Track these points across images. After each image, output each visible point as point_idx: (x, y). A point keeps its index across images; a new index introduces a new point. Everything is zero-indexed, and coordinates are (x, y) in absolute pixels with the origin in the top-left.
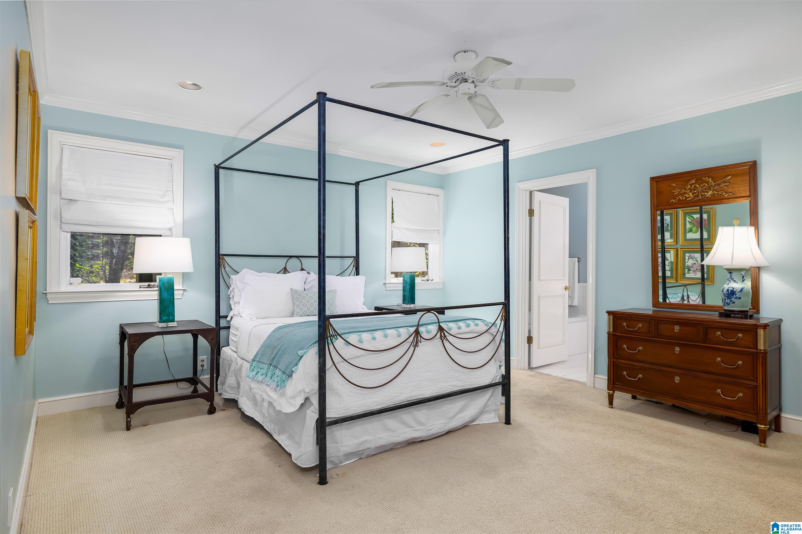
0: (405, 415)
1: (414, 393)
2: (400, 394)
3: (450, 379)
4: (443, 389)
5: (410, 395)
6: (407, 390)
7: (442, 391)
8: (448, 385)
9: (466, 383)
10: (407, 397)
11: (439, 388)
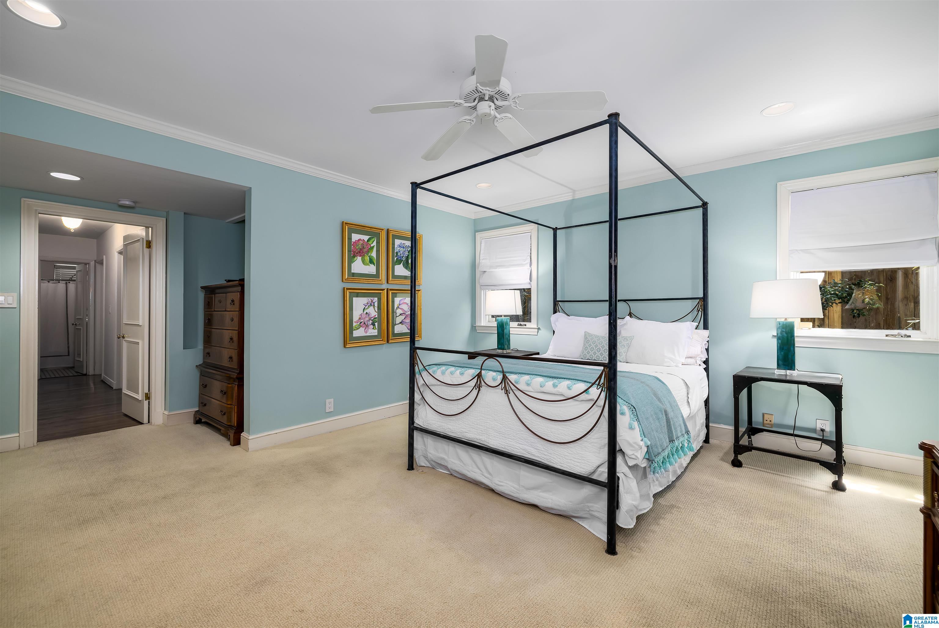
0: (475, 454)
1: (481, 437)
2: (468, 431)
3: (522, 441)
4: (512, 449)
5: (478, 437)
6: (475, 431)
7: (510, 450)
8: (519, 447)
9: (545, 456)
10: (475, 438)
11: (507, 445)
